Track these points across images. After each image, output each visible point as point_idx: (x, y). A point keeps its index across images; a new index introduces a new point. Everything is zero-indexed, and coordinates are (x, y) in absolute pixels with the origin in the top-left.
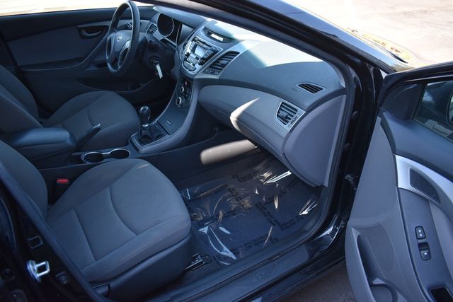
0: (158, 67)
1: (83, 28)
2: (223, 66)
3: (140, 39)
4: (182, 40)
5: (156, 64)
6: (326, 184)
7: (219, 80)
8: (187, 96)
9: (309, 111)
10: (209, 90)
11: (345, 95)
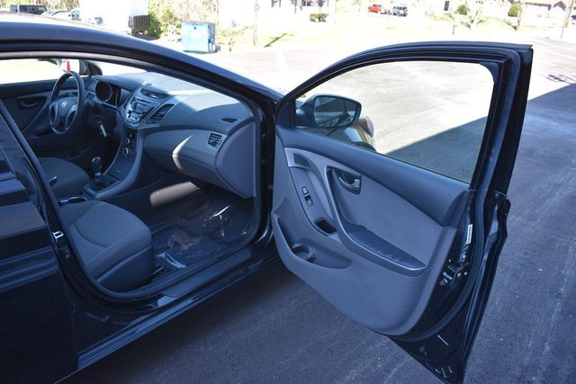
0: (102, 127)
2: (162, 116)
4: (122, 102)
5: (100, 124)
6: (255, 195)
7: (161, 127)
8: (132, 147)
9: (230, 134)
11: (254, 123)
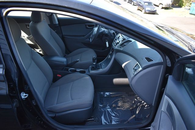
0: (107, 43)
1: (87, 25)
2: (125, 45)
3: (100, 31)
5: (107, 41)
6: (153, 105)
7: (122, 51)
8: (112, 55)
9: (144, 69)
10: (119, 54)
11: (163, 66)
